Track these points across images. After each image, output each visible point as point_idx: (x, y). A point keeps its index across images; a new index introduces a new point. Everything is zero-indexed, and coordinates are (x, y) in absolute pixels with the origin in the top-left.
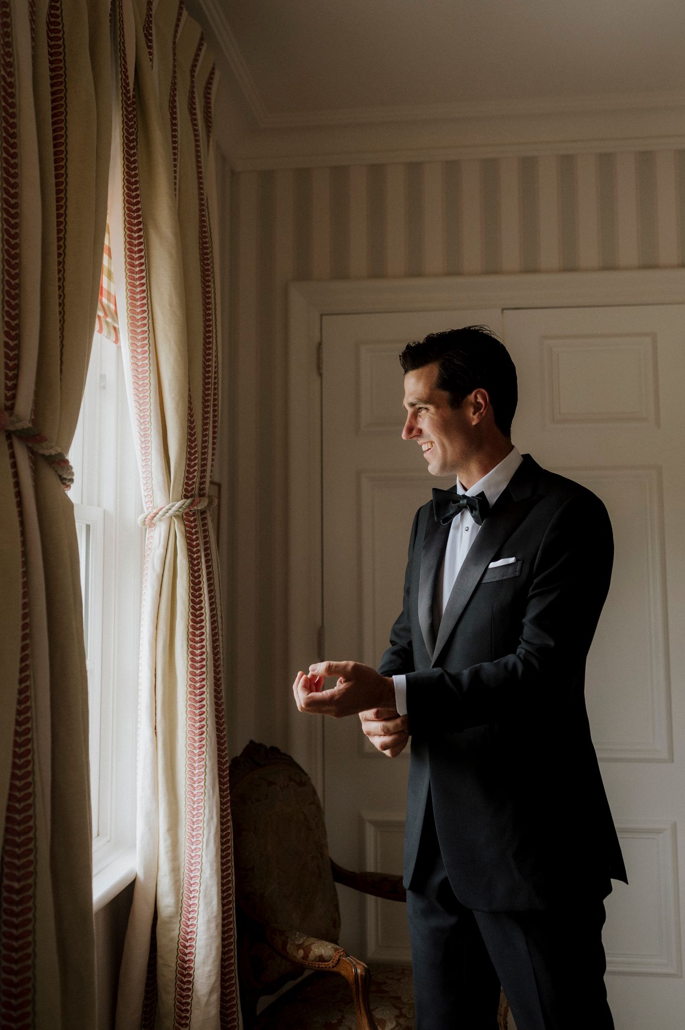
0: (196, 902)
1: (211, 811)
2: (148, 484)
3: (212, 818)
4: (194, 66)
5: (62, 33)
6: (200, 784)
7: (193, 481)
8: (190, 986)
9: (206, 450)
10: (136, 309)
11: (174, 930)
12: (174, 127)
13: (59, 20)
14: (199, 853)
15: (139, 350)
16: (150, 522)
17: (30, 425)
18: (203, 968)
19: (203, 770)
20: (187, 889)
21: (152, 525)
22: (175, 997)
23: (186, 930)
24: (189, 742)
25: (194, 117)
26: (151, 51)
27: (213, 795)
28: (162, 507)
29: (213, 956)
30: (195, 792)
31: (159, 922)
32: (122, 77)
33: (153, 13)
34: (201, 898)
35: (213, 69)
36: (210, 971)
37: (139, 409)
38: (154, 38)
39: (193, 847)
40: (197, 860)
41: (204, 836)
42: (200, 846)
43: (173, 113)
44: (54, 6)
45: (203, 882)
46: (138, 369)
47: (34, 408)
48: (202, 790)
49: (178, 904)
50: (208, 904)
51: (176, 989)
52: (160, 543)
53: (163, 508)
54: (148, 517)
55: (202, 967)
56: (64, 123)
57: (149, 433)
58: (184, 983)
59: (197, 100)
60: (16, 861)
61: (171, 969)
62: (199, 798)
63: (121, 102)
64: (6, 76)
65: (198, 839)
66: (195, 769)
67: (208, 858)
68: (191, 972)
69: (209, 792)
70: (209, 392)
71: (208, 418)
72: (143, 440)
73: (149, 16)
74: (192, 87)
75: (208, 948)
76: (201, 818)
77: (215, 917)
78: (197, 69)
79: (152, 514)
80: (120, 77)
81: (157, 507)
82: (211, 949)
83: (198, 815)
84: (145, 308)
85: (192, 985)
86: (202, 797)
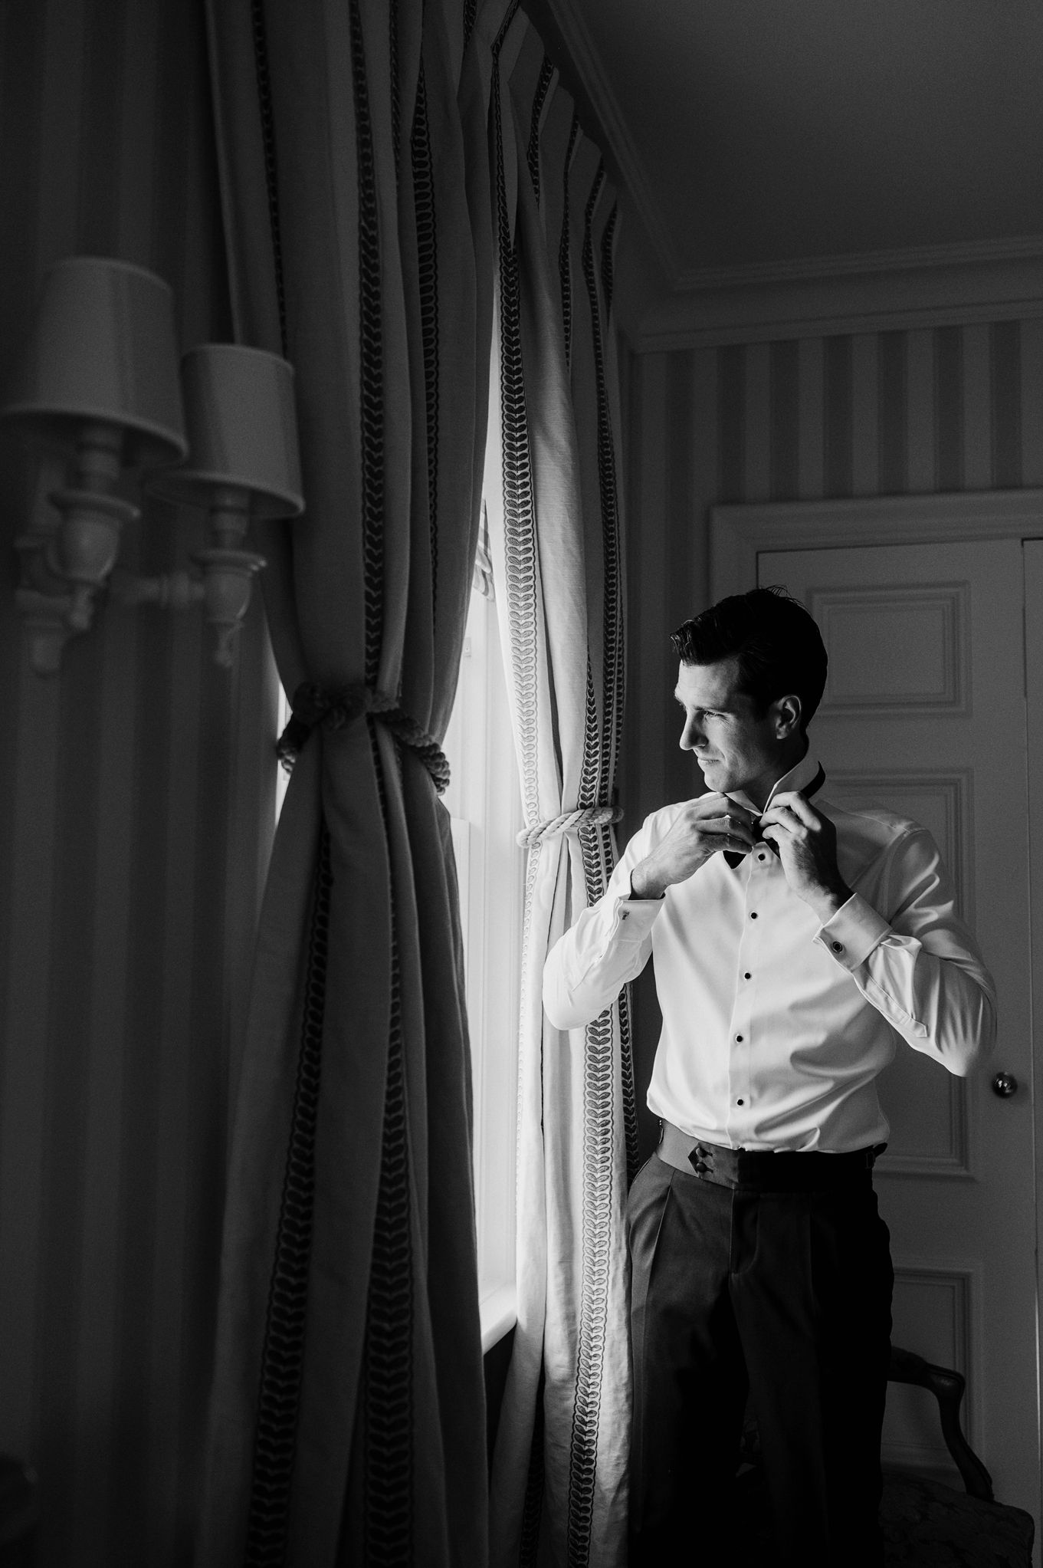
0: (599, 1362)
1: (618, 1240)
2: (532, 789)
3: (620, 1248)
4: (590, 206)
5: (429, 166)
6: (603, 1202)
7: (592, 784)
8: (591, 1476)
9: (608, 742)
10: (517, 547)
11: (568, 1399)
12: (565, 293)
13: (425, 149)
14: (603, 1296)
15: (522, 604)
16: (534, 841)
17: (397, 705)
18: (609, 1453)
19: (607, 1182)
20: (585, 1344)
21: (537, 845)
22: (570, 1490)
23: (585, 1400)
24: (588, 1144)
25: (590, 278)
26: (537, 187)
27: (622, 1218)
28: (551, 819)
29: (622, 1437)
30: (597, 1213)
31: (547, 1386)
32: (501, 225)
33: (539, 134)
34: (606, 1358)
35: (615, 209)
36: (618, 1458)
37: (520, 684)
38: (540, 169)
39: (594, 1288)
40: (599, 1306)
41: (609, 1273)
42: (603, 1286)
43: (564, 273)
44: (419, 129)
45: (608, 1335)
46: (519, 630)
47: (401, 682)
48: (606, 1210)
49: (574, 1364)
50: (615, 1366)
51: (571, 1479)
52: (547, 870)
53: (552, 821)
54: (531, 833)
55: (607, 1452)
56: (433, 290)
57: (534, 718)
58: (583, 1472)
59: (594, 255)
60: (387, 1295)
61: (565, 1451)
62: (602, 1220)
63: (498, 260)
64: (367, 228)
65: (600, 1277)
66: (596, 1180)
67: (616, 1303)
68: (593, 1457)
69: (616, 1214)
70: (613, 661)
71: (610, 697)
72: (525, 727)
73: (535, 138)
74: (588, 236)
75: (616, 1426)
76: (605, 1248)
77: (626, 1384)
78: (594, 211)
79: (537, 830)
80: (498, 225)
81: (545, 820)
82: (619, 1427)
83: (601, 1244)
84: (530, 545)
85: (593, 1475)
86: (606, 1220)
